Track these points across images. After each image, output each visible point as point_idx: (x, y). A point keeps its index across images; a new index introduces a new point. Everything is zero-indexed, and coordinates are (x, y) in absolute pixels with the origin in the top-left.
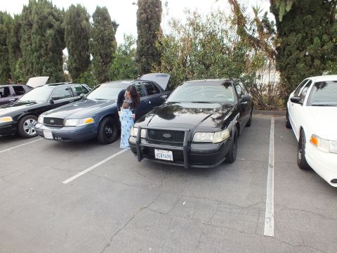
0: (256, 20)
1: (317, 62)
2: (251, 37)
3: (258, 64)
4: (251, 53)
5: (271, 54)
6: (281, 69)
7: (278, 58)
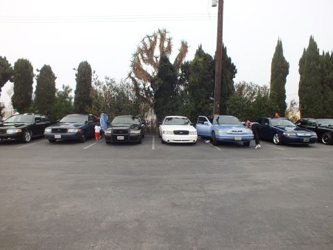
0: (144, 89)
1: (171, 111)
2: (142, 97)
3: (146, 110)
4: (143, 105)
5: (152, 106)
6: (156, 113)
7: (155, 108)
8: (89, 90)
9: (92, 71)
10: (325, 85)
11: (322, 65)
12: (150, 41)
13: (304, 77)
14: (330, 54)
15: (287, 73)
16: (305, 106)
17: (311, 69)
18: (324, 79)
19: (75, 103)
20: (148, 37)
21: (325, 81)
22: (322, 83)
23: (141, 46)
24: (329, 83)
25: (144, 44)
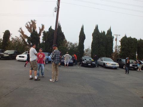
8: (7, 41)
9: (11, 34)
10: (100, 44)
11: (99, 36)
12: (30, 24)
15: (85, 38)
19: (2, 45)
20: (29, 22)
21: (100, 42)
23: (27, 26)
25: (27, 25)
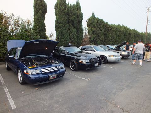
10: (70, 24)
11: (68, 10)
13: (58, 17)
14: (72, 5)
15: (46, 12)
16: (59, 37)
17: (62, 12)
18: (69, 20)
21: (70, 21)
22: (68, 22)
24: (72, 23)
